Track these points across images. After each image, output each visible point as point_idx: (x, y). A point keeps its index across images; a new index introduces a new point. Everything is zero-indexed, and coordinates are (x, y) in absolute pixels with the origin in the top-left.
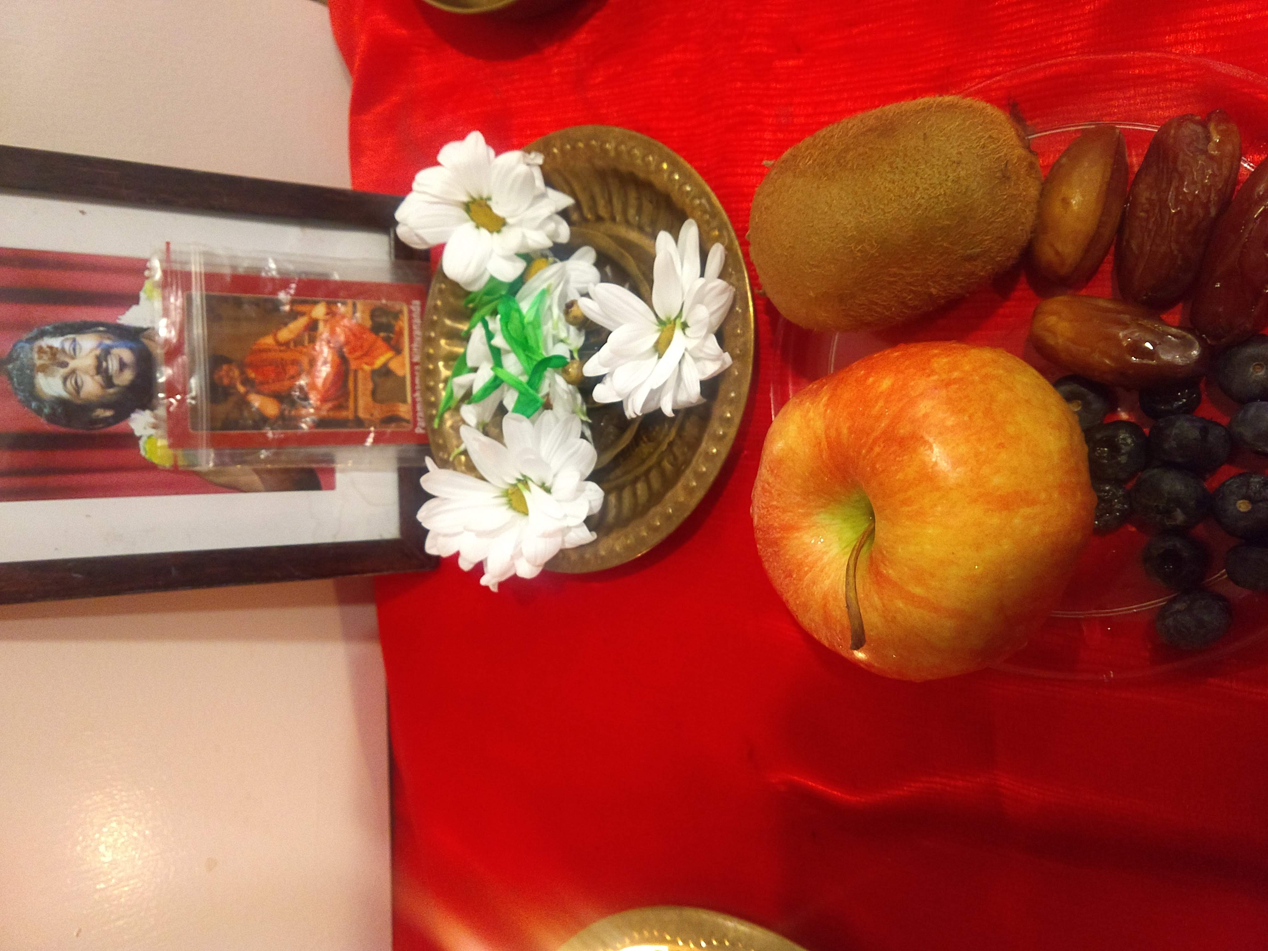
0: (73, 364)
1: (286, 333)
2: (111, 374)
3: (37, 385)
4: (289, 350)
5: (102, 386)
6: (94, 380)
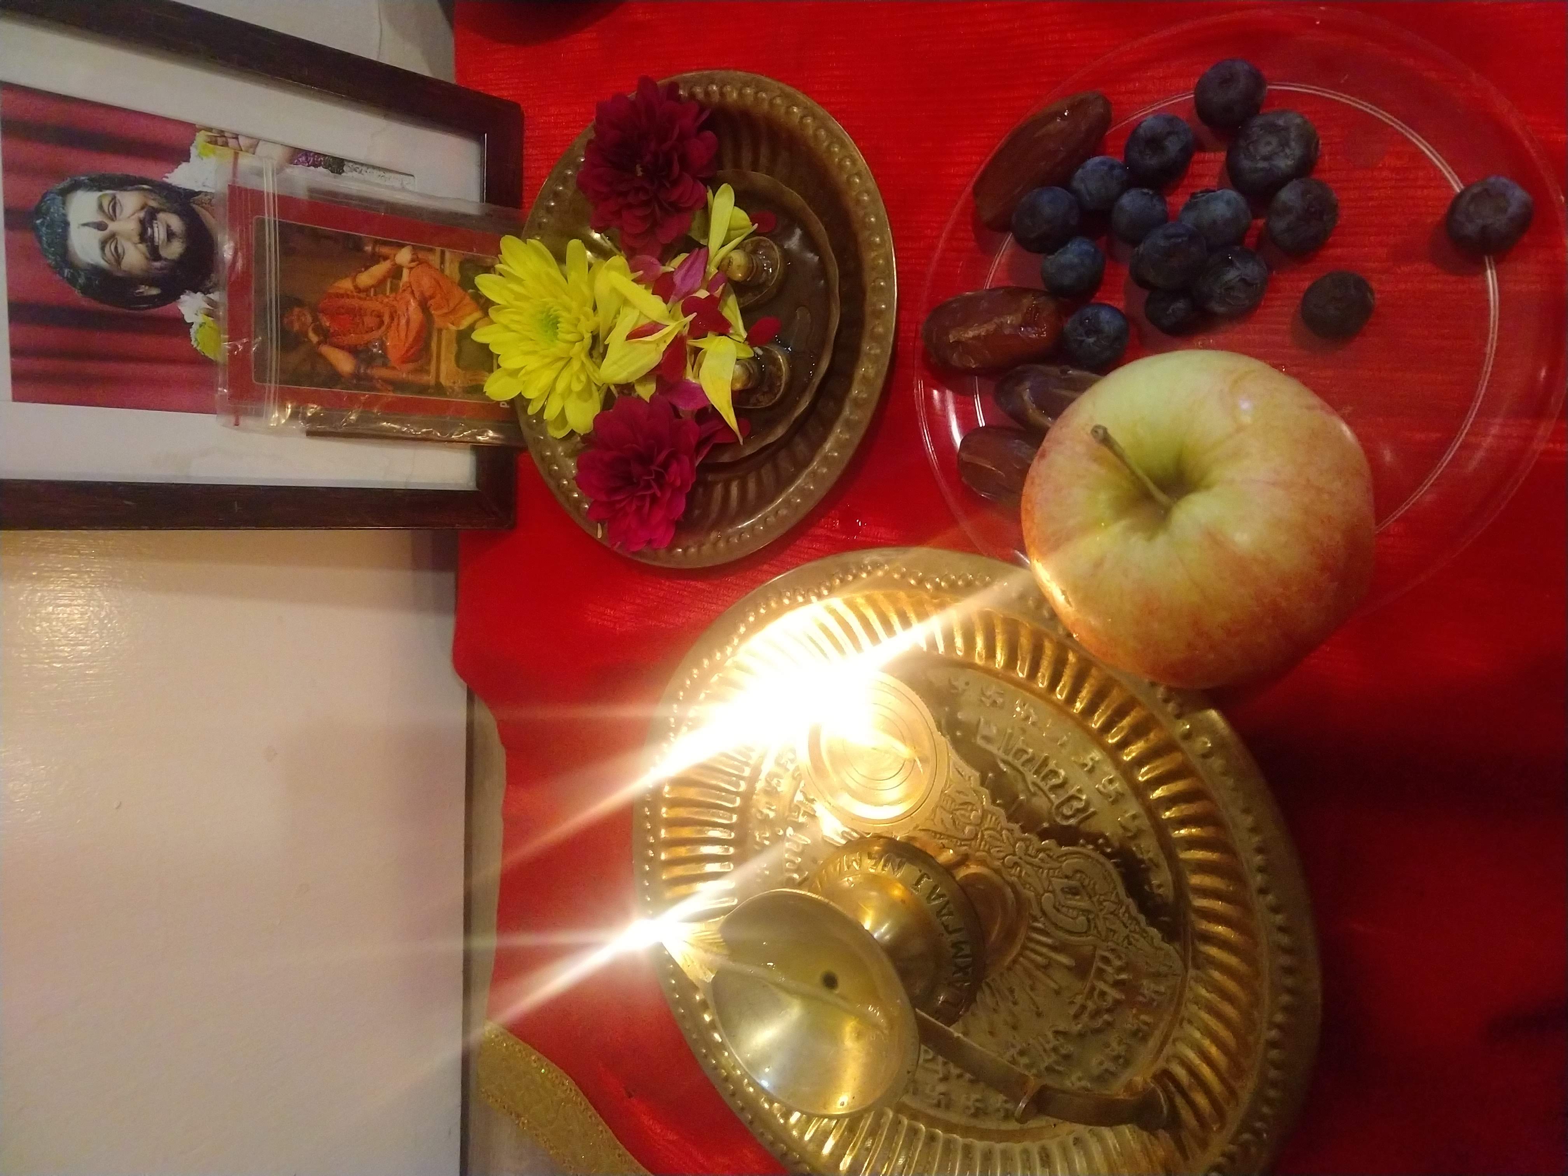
0: (112, 226)
1: (366, 279)
2: (156, 244)
3: (70, 249)
4: (368, 298)
5: (147, 258)
6: (137, 248)
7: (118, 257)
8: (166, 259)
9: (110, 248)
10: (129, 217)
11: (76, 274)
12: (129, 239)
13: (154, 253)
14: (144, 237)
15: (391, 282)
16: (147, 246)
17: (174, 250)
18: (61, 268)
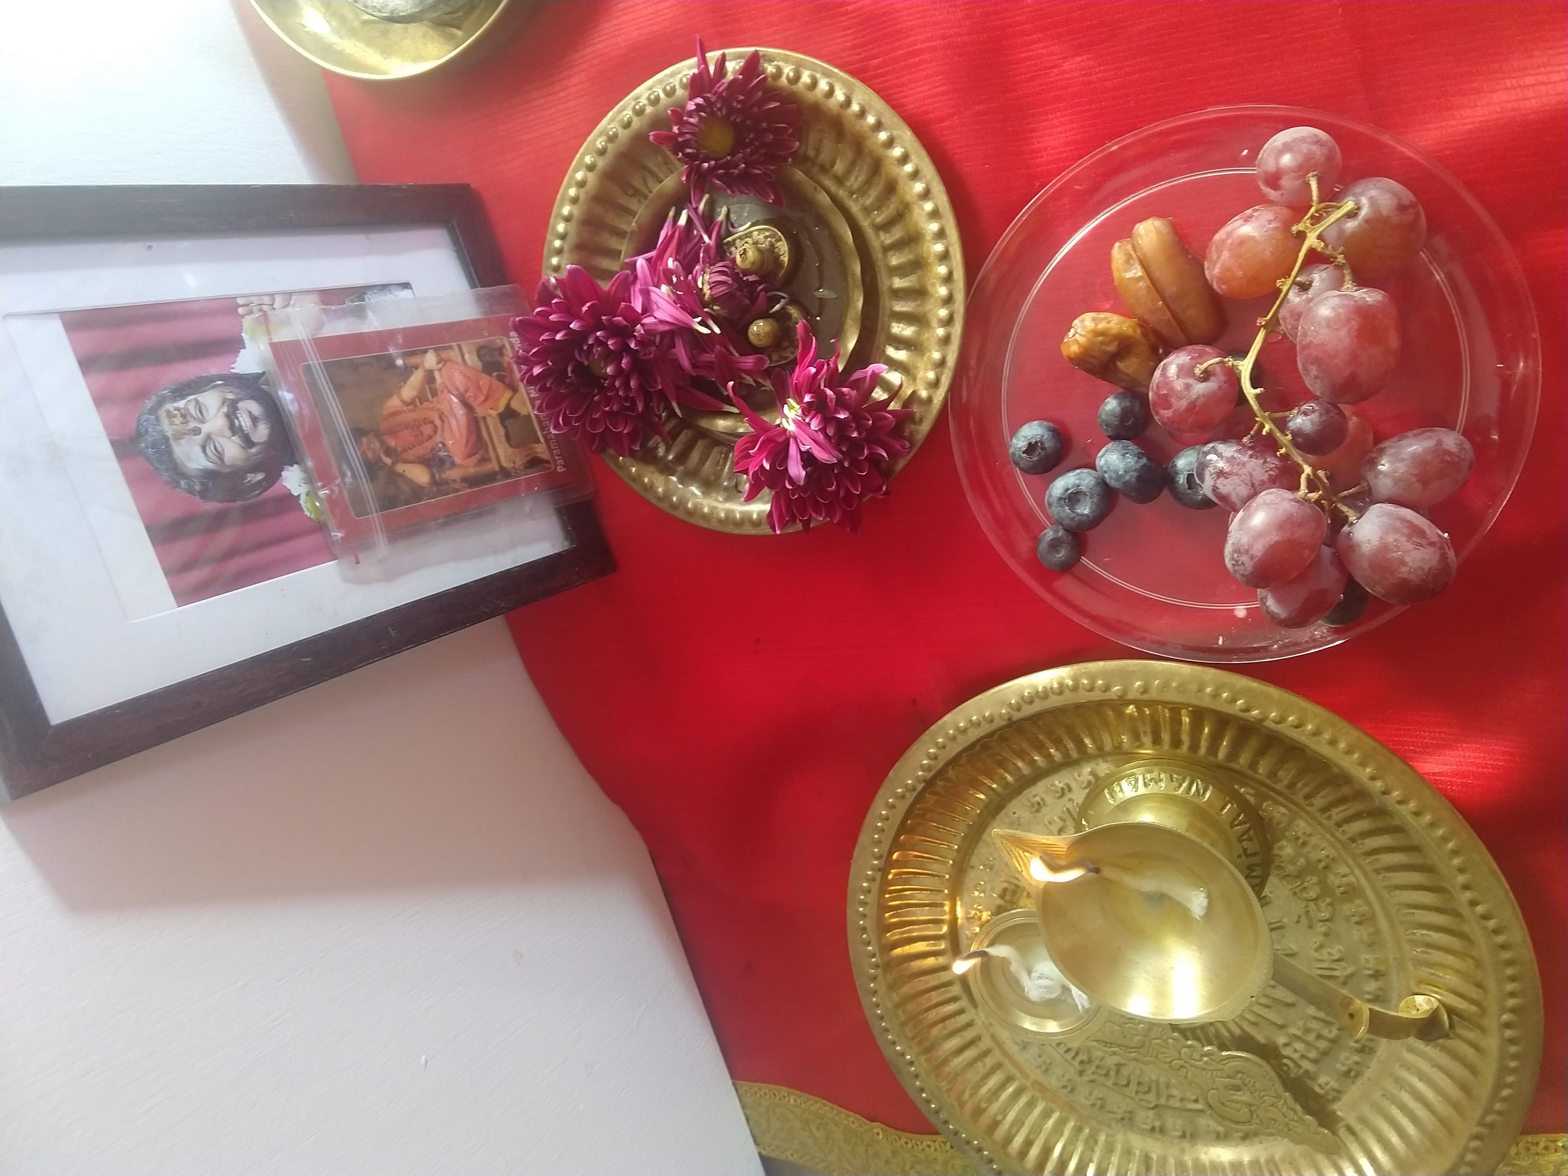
0: (205, 428)
1: (408, 391)
2: (246, 432)
3: (178, 461)
4: (417, 409)
5: (243, 448)
6: (233, 442)
7: (220, 456)
8: (259, 444)
9: (210, 450)
10: (216, 415)
11: (192, 484)
12: (224, 436)
13: (248, 442)
14: (234, 429)
15: (430, 388)
16: (239, 437)
17: (262, 433)
18: (178, 483)
